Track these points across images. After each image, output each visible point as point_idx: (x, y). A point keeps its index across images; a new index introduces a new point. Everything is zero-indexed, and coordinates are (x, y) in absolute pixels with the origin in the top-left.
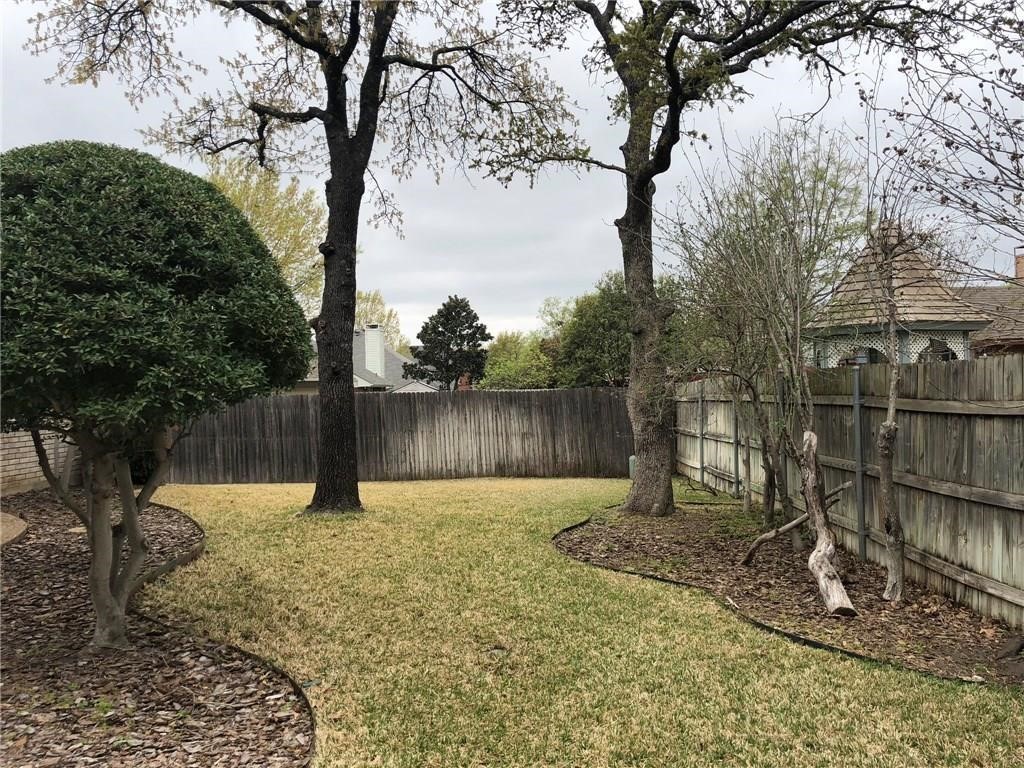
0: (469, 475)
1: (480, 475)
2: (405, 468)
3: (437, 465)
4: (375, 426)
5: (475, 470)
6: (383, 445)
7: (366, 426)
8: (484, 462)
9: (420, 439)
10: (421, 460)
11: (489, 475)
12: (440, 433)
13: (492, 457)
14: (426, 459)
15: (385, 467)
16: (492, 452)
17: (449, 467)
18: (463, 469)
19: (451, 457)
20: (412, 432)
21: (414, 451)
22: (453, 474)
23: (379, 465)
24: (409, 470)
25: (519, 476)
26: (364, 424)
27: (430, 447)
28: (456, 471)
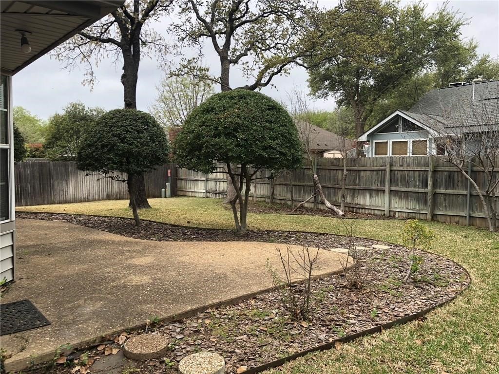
0: (94, 200)
1: (99, 200)
2: (63, 198)
3: (79, 196)
4: (47, 178)
5: (97, 197)
6: (52, 187)
7: (43, 178)
8: (101, 194)
9: (71, 183)
10: (71, 194)
11: (103, 199)
12: (80, 181)
13: (105, 191)
14: (73, 193)
15: (53, 198)
16: (105, 189)
17: (84, 197)
18: (91, 198)
19: (86, 192)
20: (67, 180)
21: (68, 189)
22: (86, 199)
23: (49, 197)
24: (65, 199)
25: (117, 199)
26: (41, 177)
27: (76, 188)
28: (87, 198)
